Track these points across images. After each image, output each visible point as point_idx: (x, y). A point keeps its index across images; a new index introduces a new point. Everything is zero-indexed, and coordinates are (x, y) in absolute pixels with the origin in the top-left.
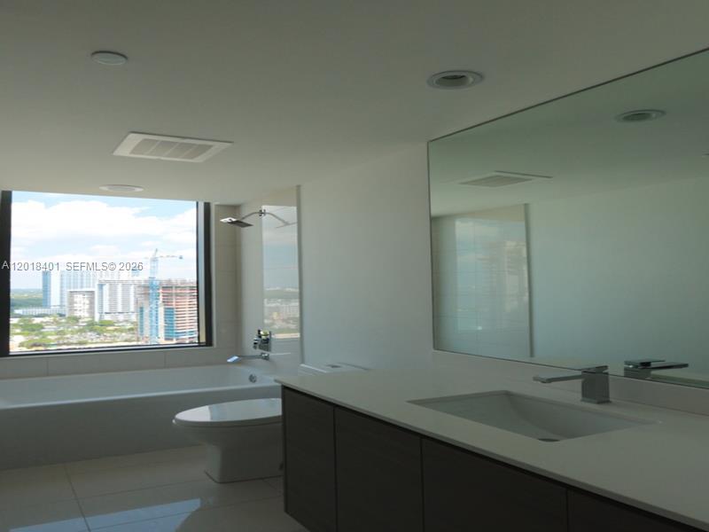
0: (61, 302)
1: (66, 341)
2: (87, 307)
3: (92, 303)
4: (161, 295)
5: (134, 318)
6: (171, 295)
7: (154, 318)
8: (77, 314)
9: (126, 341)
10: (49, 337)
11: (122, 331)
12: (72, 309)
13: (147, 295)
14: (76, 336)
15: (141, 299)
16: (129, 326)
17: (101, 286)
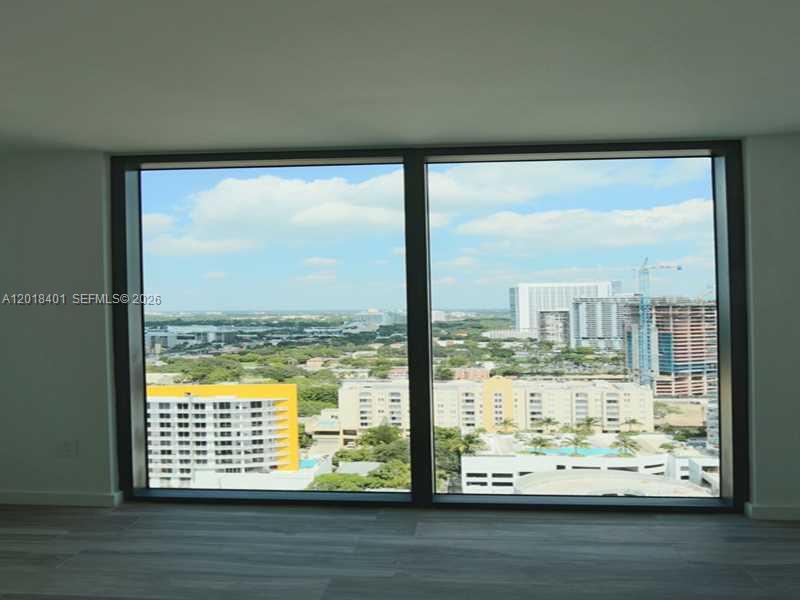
0: (531, 324)
1: (540, 370)
2: (561, 330)
3: (566, 326)
4: (654, 316)
5: (617, 345)
6: (667, 316)
7: (645, 347)
8: (550, 339)
9: (609, 373)
10: (521, 365)
11: (604, 361)
12: (543, 333)
13: (635, 316)
14: (550, 365)
15: (628, 322)
16: (612, 355)
17: (577, 305)
